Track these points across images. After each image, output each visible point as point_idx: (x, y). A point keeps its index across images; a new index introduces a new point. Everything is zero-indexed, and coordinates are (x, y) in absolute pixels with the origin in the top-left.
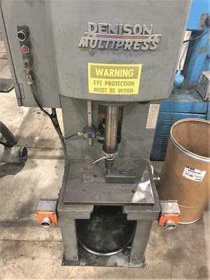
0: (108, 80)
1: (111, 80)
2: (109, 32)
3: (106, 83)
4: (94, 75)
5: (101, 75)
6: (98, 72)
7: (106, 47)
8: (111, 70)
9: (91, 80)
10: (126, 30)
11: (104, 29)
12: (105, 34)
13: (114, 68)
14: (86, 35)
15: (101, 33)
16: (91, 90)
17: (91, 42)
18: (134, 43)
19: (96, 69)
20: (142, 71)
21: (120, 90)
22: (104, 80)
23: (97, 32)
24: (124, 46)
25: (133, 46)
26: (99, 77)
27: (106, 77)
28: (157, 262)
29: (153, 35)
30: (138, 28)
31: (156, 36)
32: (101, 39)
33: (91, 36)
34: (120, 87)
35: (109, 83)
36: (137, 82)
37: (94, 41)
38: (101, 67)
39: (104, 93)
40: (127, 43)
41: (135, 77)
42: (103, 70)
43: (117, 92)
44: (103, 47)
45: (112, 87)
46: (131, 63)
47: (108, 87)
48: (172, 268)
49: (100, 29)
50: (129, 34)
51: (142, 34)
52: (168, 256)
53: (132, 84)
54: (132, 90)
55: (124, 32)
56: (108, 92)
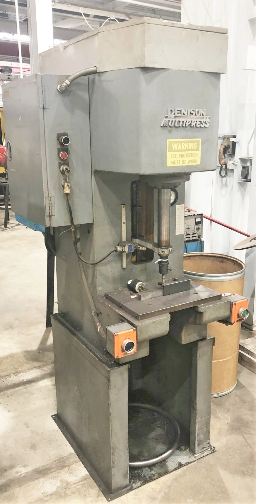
0: (181, 153)
1: (183, 153)
2: (182, 114)
3: (180, 155)
4: (171, 150)
5: (176, 149)
6: (174, 146)
7: (181, 125)
8: (183, 144)
9: (169, 154)
10: (192, 112)
11: (179, 112)
12: (179, 115)
13: (185, 142)
14: (167, 117)
15: (177, 115)
16: (169, 164)
17: (170, 122)
18: (197, 121)
19: (173, 144)
20: (202, 144)
21: (189, 162)
22: (178, 153)
23: (174, 114)
24: (191, 124)
25: (196, 124)
26: (175, 151)
27: (180, 150)
28: (224, 440)
29: (206, 116)
30: (198, 111)
31: (208, 117)
32: (177, 120)
33: (170, 117)
34: (189, 159)
35: (182, 156)
36: (199, 153)
37: (172, 121)
38: (176, 142)
39: (178, 165)
40: (193, 122)
41: (197, 149)
42: (177, 144)
43: (187, 164)
44: (178, 126)
45: (184, 159)
46: (195, 137)
47: (181, 159)
48: (244, 438)
49: (177, 112)
50: (193, 115)
51: (200, 115)
52: (232, 429)
53: (196, 155)
54: (196, 161)
55: (191, 113)
56: (181, 164)
